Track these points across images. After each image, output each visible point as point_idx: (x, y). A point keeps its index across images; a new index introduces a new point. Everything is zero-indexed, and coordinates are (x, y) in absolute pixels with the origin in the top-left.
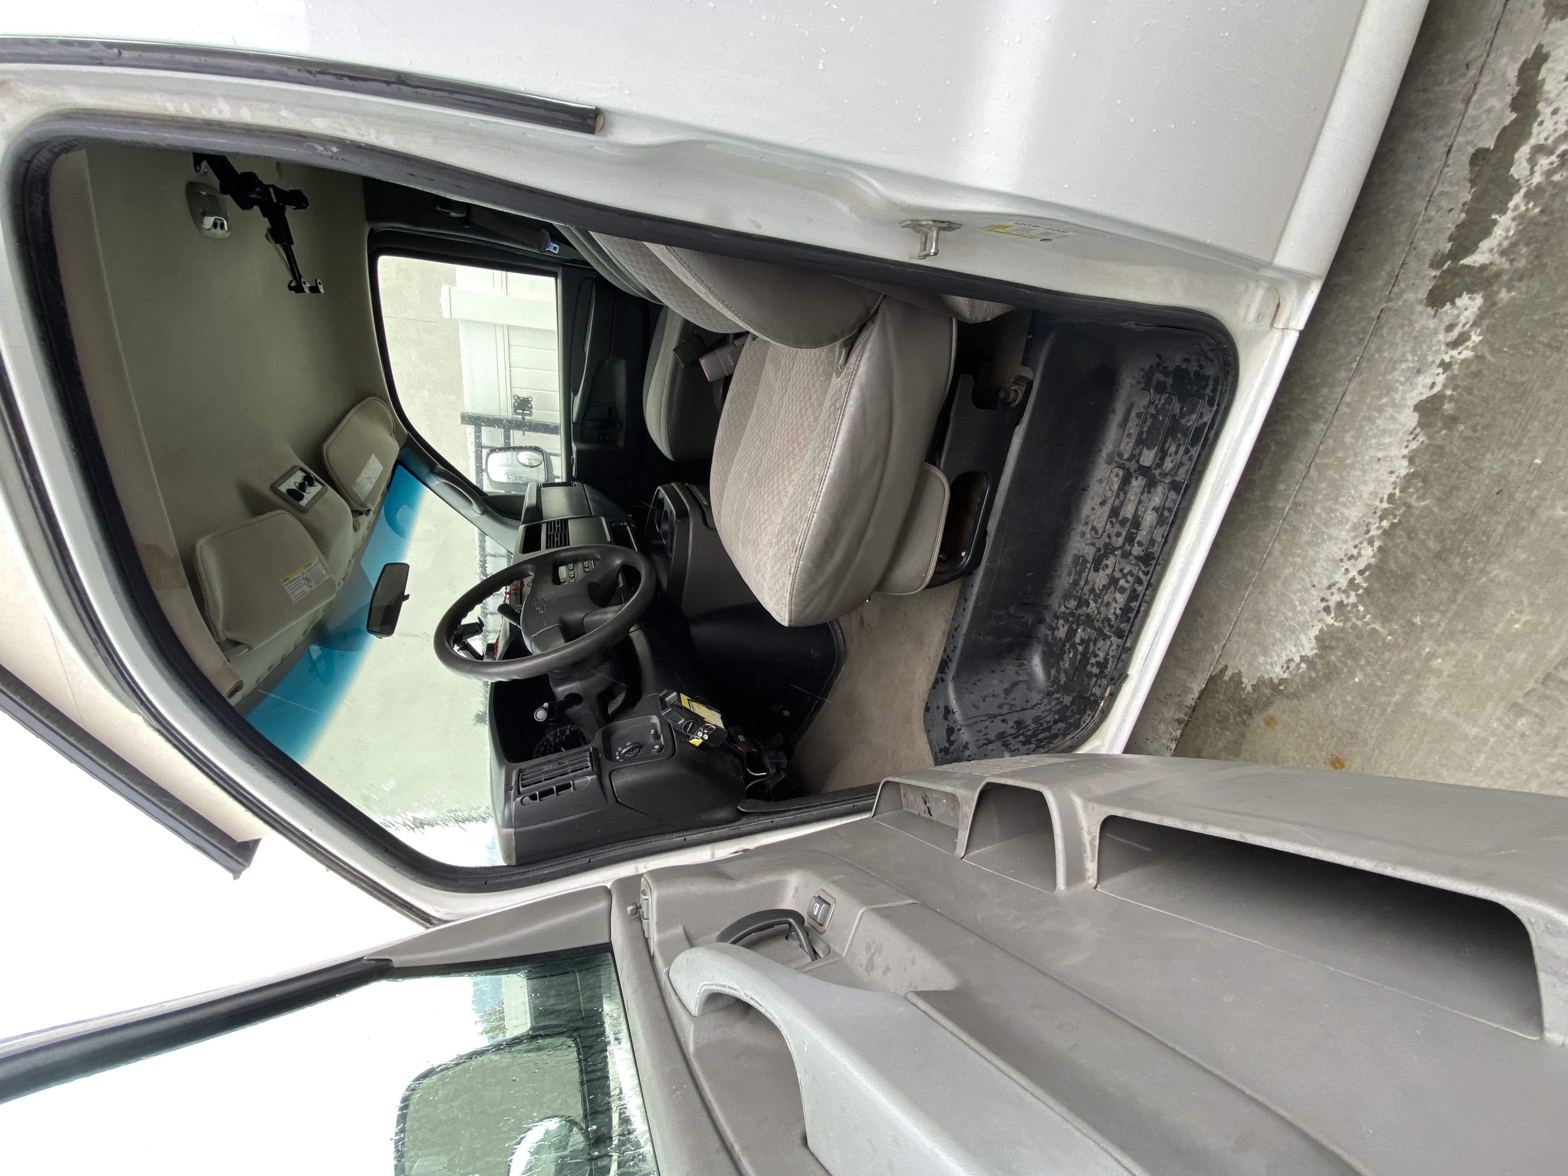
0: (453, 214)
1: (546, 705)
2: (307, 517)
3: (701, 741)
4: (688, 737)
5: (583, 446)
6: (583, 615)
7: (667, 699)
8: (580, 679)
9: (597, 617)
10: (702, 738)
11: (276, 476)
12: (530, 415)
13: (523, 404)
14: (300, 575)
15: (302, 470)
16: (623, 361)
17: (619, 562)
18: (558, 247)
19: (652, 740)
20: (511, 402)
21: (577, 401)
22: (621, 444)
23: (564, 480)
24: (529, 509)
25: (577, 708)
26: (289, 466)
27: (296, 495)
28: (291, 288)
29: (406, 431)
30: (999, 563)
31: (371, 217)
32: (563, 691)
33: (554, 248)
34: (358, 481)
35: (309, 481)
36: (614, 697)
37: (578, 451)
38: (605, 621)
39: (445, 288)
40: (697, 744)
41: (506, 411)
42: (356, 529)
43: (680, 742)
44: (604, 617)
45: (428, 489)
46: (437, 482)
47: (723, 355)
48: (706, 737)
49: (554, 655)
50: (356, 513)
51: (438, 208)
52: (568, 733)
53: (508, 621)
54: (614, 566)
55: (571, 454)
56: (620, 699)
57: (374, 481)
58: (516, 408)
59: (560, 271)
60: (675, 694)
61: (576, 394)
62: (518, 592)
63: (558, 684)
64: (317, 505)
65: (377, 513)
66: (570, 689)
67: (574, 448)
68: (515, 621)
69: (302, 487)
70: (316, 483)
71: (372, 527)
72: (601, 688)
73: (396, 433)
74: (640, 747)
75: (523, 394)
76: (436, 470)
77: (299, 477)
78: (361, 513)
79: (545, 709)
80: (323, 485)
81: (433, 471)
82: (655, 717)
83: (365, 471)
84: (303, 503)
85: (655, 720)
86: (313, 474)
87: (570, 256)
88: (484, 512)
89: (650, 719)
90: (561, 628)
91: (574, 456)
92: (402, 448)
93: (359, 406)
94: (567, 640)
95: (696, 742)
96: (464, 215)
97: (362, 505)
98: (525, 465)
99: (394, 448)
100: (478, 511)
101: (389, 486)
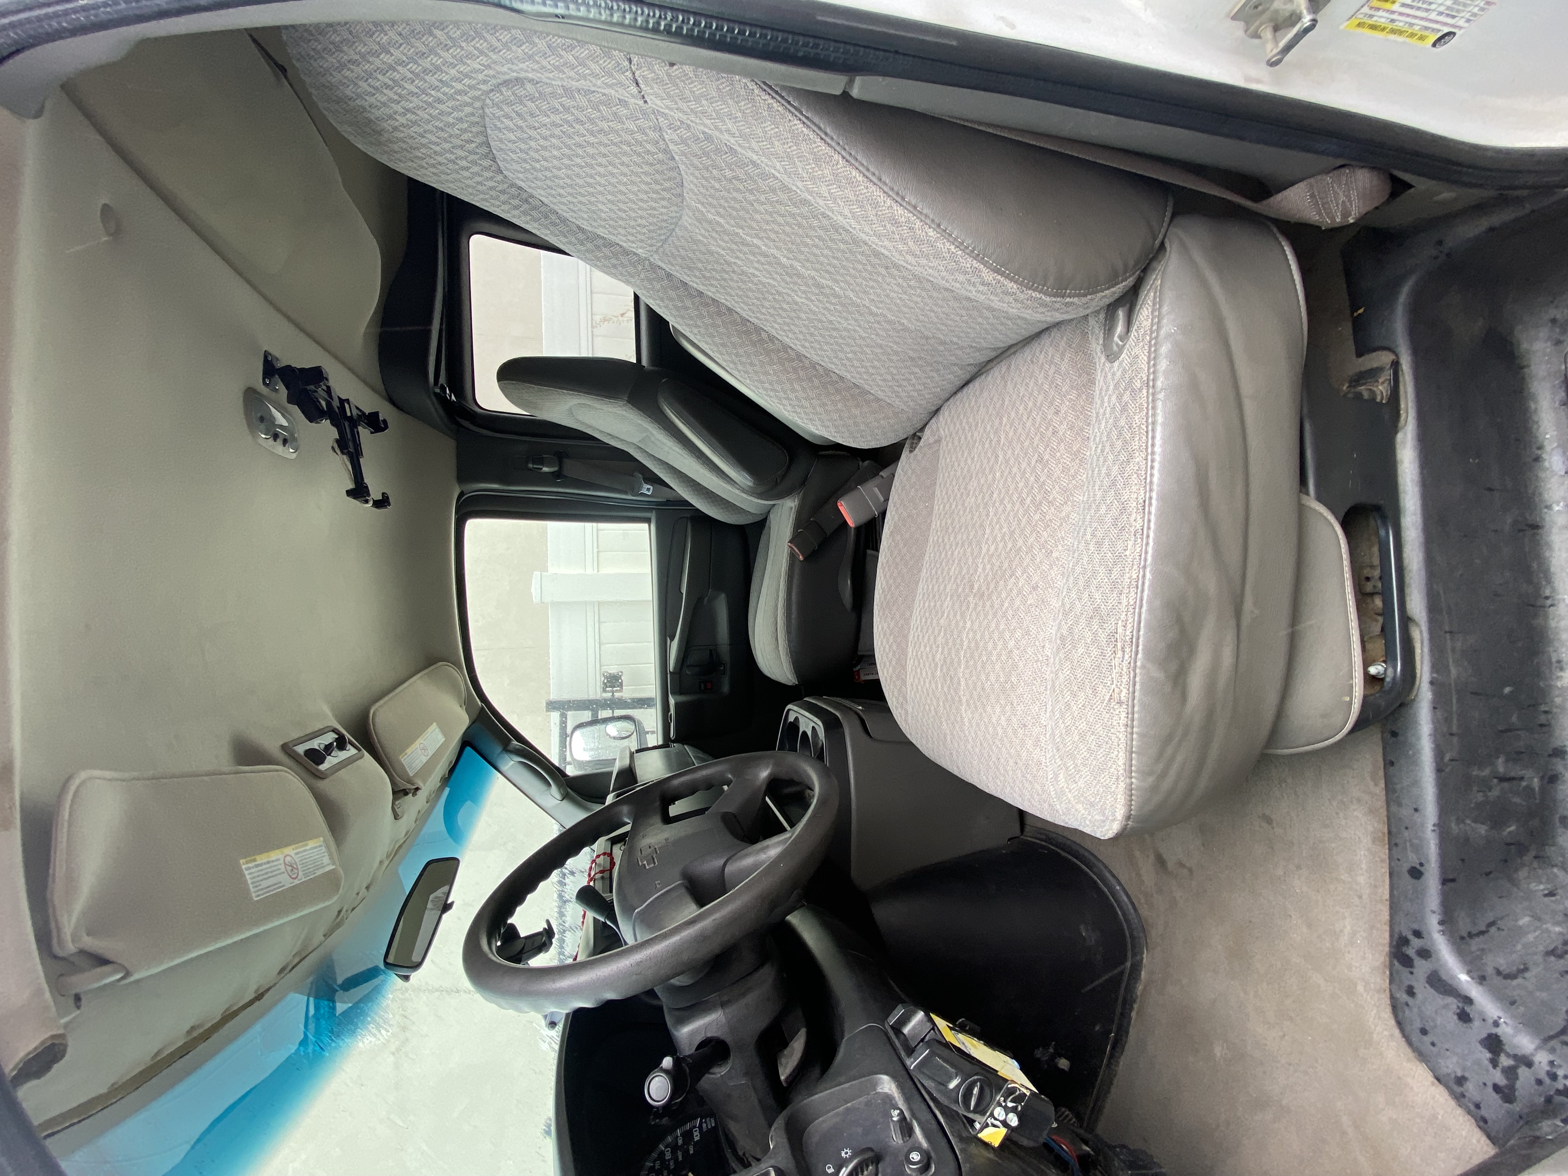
0: (545, 469)
1: (667, 1062)
2: (323, 785)
3: (1003, 1131)
4: (971, 1122)
5: (682, 698)
6: (722, 861)
7: (906, 1030)
8: (723, 1005)
9: (748, 861)
10: (1005, 1123)
11: (295, 735)
12: (620, 691)
13: (613, 681)
14: (281, 857)
15: (335, 731)
16: (723, 596)
17: (764, 774)
18: (651, 488)
19: (896, 1139)
20: (600, 680)
21: (674, 647)
22: (726, 688)
23: (660, 743)
24: (621, 773)
25: (720, 1072)
26: (319, 726)
27: (316, 756)
28: (349, 493)
29: (480, 703)
30: (1454, 671)
31: (462, 478)
32: (693, 1033)
33: (647, 489)
34: (409, 751)
35: (341, 744)
36: (785, 1044)
37: (676, 704)
38: (763, 862)
39: (537, 574)
40: (996, 1143)
41: (595, 691)
42: (396, 817)
43: (961, 1139)
44: (763, 856)
45: (499, 775)
46: (511, 763)
47: (869, 491)
48: (1013, 1120)
49: (675, 939)
50: (399, 793)
51: (531, 466)
52: (697, 1136)
53: (591, 915)
54: (758, 783)
55: (669, 710)
56: (797, 1046)
57: (431, 753)
58: (605, 686)
59: (653, 516)
60: (920, 1015)
61: (672, 639)
62: (607, 874)
63: (682, 1021)
64: (342, 773)
65: (432, 801)
66: (707, 1027)
67: (672, 701)
68: (602, 914)
69: (328, 748)
70: (349, 746)
71: (423, 818)
72: (761, 1023)
73: (468, 704)
74: (878, 1160)
75: (613, 670)
76: (510, 747)
77: (330, 738)
78: (405, 793)
79: (666, 1072)
80: (359, 750)
81: (507, 749)
82: (885, 1078)
83: (420, 740)
84: (323, 767)
85: (887, 1085)
86: (348, 736)
87: (664, 495)
88: (565, 797)
89: (874, 1085)
90: (687, 888)
91: (672, 711)
92: (473, 723)
93: (426, 671)
94: (701, 903)
95: (994, 1136)
96: (556, 469)
97: (410, 781)
98: (614, 738)
99: (462, 721)
100: (558, 796)
101: (452, 770)
